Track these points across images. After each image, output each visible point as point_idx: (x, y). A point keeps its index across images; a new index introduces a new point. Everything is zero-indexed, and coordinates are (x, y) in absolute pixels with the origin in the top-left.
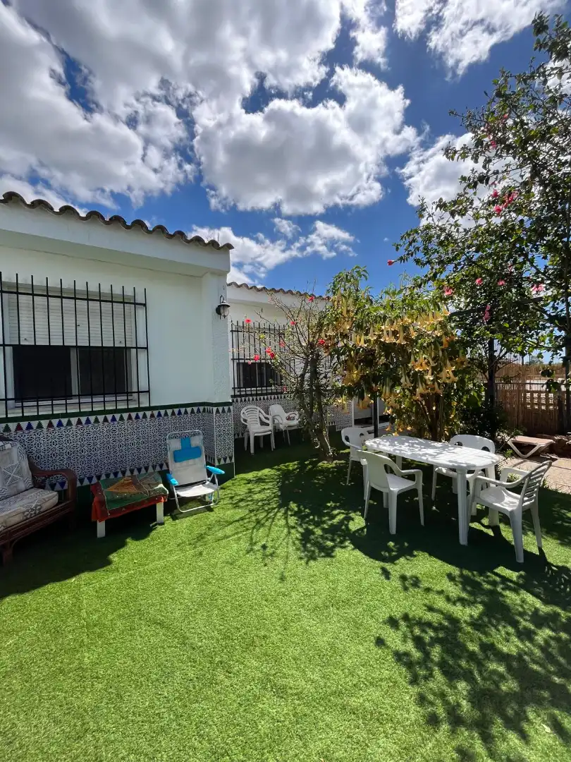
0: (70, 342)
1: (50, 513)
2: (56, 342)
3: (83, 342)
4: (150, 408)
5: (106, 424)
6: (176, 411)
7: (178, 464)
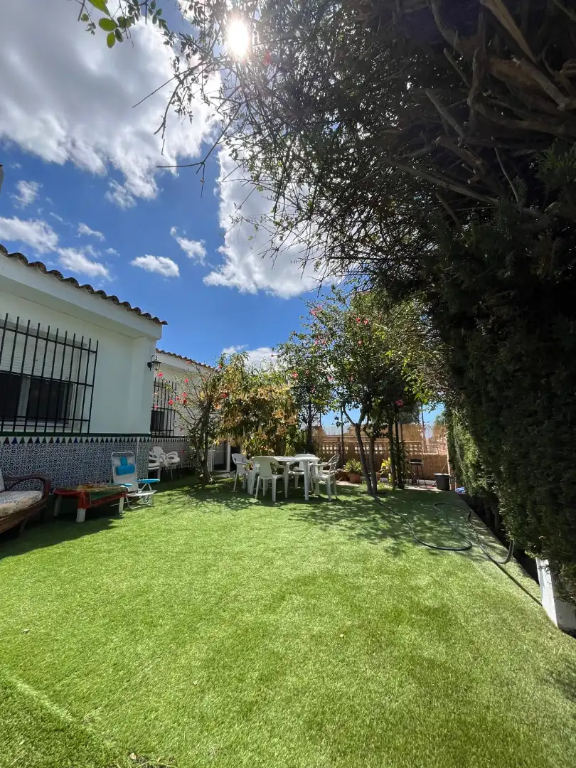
0: (27, 371)
1: (32, 508)
2: (16, 369)
3: (37, 373)
4: (88, 435)
5: (70, 444)
6: (105, 439)
7: (118, 477)
